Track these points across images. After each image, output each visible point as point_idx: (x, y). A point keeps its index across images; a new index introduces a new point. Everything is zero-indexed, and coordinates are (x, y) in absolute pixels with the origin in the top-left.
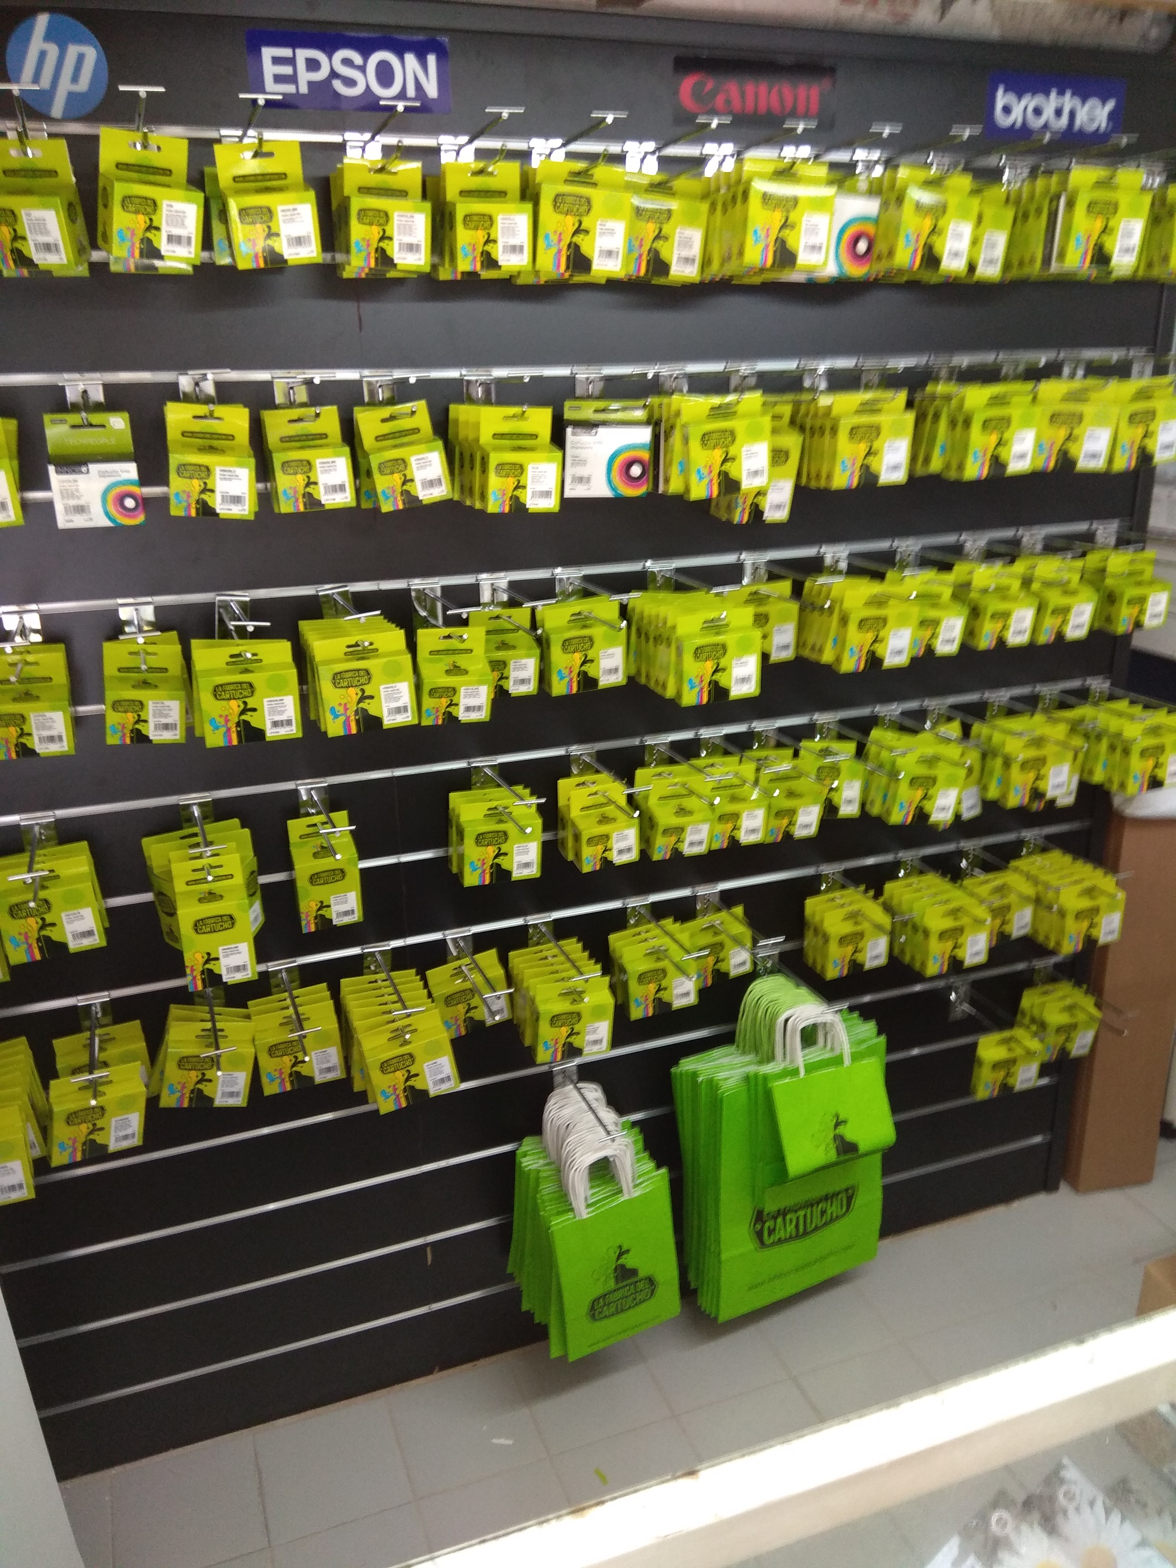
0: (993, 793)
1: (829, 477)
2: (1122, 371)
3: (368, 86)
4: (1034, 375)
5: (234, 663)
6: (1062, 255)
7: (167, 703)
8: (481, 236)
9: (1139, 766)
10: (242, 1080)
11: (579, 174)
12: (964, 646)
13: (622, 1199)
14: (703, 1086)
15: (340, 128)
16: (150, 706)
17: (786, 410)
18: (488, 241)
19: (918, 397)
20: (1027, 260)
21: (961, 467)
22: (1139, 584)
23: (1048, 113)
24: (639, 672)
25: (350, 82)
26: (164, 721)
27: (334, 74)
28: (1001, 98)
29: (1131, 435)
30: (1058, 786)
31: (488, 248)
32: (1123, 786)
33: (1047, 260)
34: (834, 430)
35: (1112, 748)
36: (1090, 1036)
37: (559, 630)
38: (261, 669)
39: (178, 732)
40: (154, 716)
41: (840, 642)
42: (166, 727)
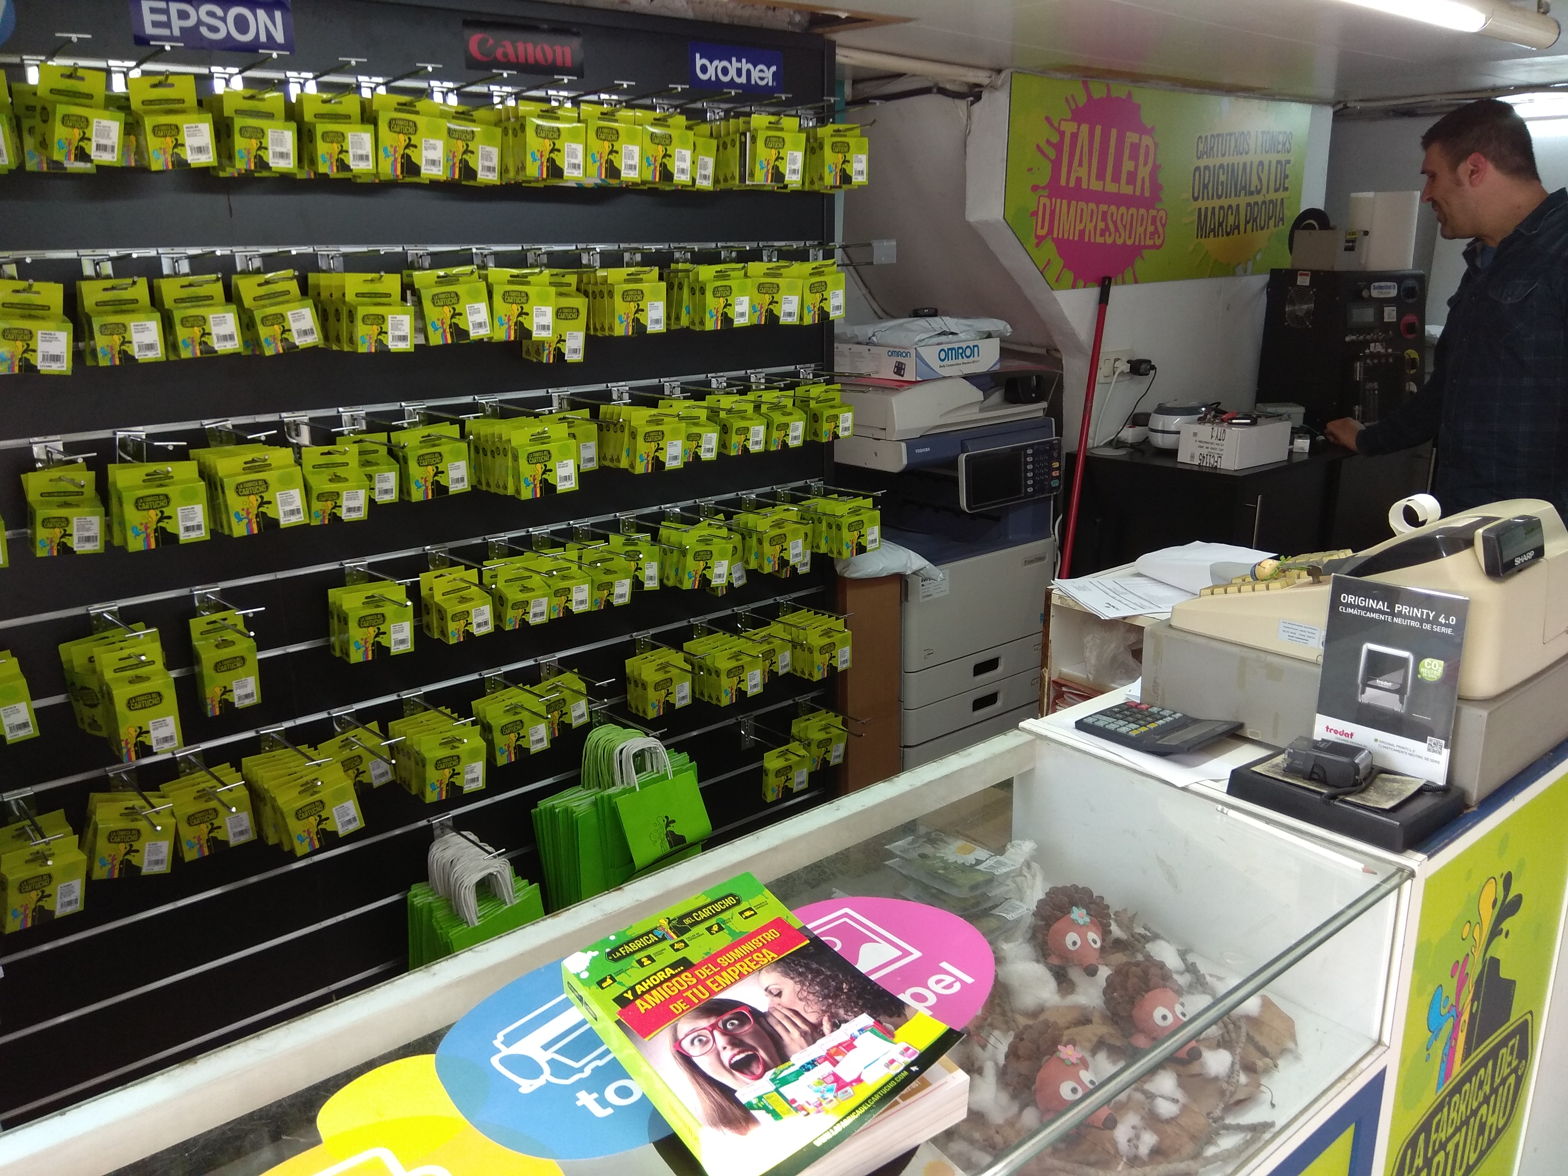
0: (753, 565)
1: (611, 328)
2: (802, 256)
3: (228, 32)
4: (745, 257)
5: (149, 480)
6: (752, 175)
7: (89, 518)
8: (336, 147)
9: (849, 537)
10: (165, 848)
11: (404, 104)
12: (720, 455)
13: (506, 907)
14: (560, 816)
15: (209, 63)
16: (75, 522)
17: (572, 279)
18: (341, 152)
19: (666, 272)
20: (729, 176)
21: (702, 323)
22: (832, 407)
23: (732, 72)
24: (480, 482)
25: (214, 29)
26: (86, 534)
27: (200, 22)
28: (699, 62)
29: (813, 299)
30: (797, 555)
31: (342, 156)
32: (840, 553)
33: (743, 179)
34: (611, 294)
35: (830, 526)
36: (842, 746)
37: (414, 449)
38: (173, 484)
39: (98, 543)
40: (78, 530)
41: (632, 452)
42: (88, 539)
